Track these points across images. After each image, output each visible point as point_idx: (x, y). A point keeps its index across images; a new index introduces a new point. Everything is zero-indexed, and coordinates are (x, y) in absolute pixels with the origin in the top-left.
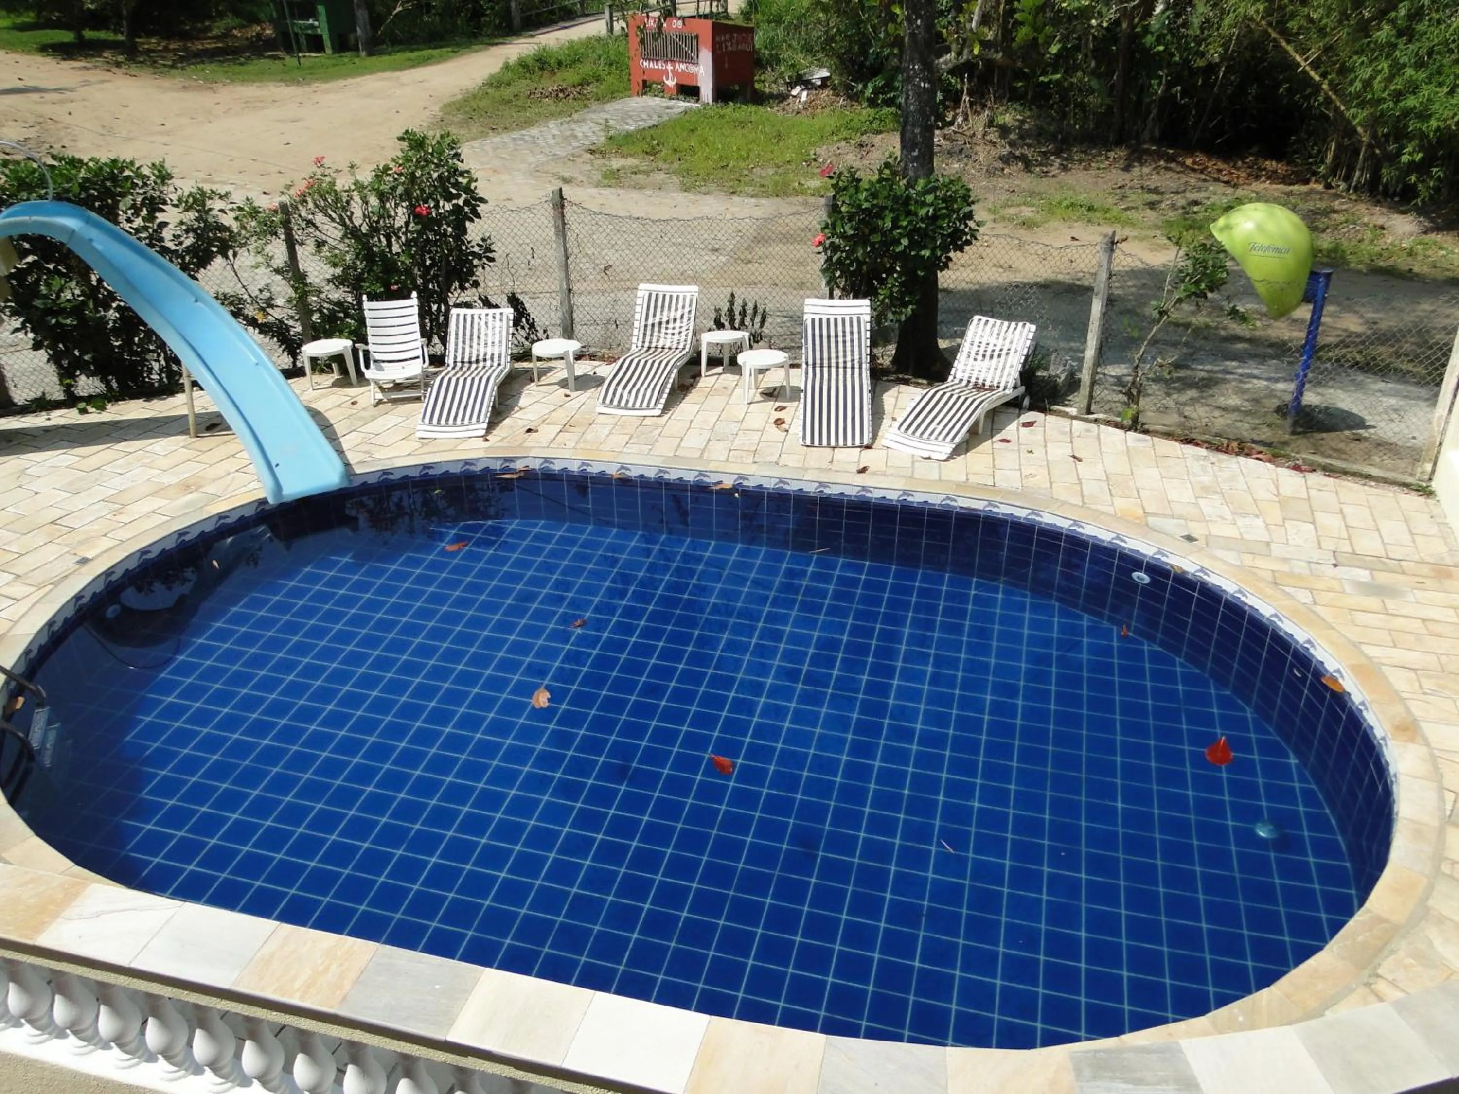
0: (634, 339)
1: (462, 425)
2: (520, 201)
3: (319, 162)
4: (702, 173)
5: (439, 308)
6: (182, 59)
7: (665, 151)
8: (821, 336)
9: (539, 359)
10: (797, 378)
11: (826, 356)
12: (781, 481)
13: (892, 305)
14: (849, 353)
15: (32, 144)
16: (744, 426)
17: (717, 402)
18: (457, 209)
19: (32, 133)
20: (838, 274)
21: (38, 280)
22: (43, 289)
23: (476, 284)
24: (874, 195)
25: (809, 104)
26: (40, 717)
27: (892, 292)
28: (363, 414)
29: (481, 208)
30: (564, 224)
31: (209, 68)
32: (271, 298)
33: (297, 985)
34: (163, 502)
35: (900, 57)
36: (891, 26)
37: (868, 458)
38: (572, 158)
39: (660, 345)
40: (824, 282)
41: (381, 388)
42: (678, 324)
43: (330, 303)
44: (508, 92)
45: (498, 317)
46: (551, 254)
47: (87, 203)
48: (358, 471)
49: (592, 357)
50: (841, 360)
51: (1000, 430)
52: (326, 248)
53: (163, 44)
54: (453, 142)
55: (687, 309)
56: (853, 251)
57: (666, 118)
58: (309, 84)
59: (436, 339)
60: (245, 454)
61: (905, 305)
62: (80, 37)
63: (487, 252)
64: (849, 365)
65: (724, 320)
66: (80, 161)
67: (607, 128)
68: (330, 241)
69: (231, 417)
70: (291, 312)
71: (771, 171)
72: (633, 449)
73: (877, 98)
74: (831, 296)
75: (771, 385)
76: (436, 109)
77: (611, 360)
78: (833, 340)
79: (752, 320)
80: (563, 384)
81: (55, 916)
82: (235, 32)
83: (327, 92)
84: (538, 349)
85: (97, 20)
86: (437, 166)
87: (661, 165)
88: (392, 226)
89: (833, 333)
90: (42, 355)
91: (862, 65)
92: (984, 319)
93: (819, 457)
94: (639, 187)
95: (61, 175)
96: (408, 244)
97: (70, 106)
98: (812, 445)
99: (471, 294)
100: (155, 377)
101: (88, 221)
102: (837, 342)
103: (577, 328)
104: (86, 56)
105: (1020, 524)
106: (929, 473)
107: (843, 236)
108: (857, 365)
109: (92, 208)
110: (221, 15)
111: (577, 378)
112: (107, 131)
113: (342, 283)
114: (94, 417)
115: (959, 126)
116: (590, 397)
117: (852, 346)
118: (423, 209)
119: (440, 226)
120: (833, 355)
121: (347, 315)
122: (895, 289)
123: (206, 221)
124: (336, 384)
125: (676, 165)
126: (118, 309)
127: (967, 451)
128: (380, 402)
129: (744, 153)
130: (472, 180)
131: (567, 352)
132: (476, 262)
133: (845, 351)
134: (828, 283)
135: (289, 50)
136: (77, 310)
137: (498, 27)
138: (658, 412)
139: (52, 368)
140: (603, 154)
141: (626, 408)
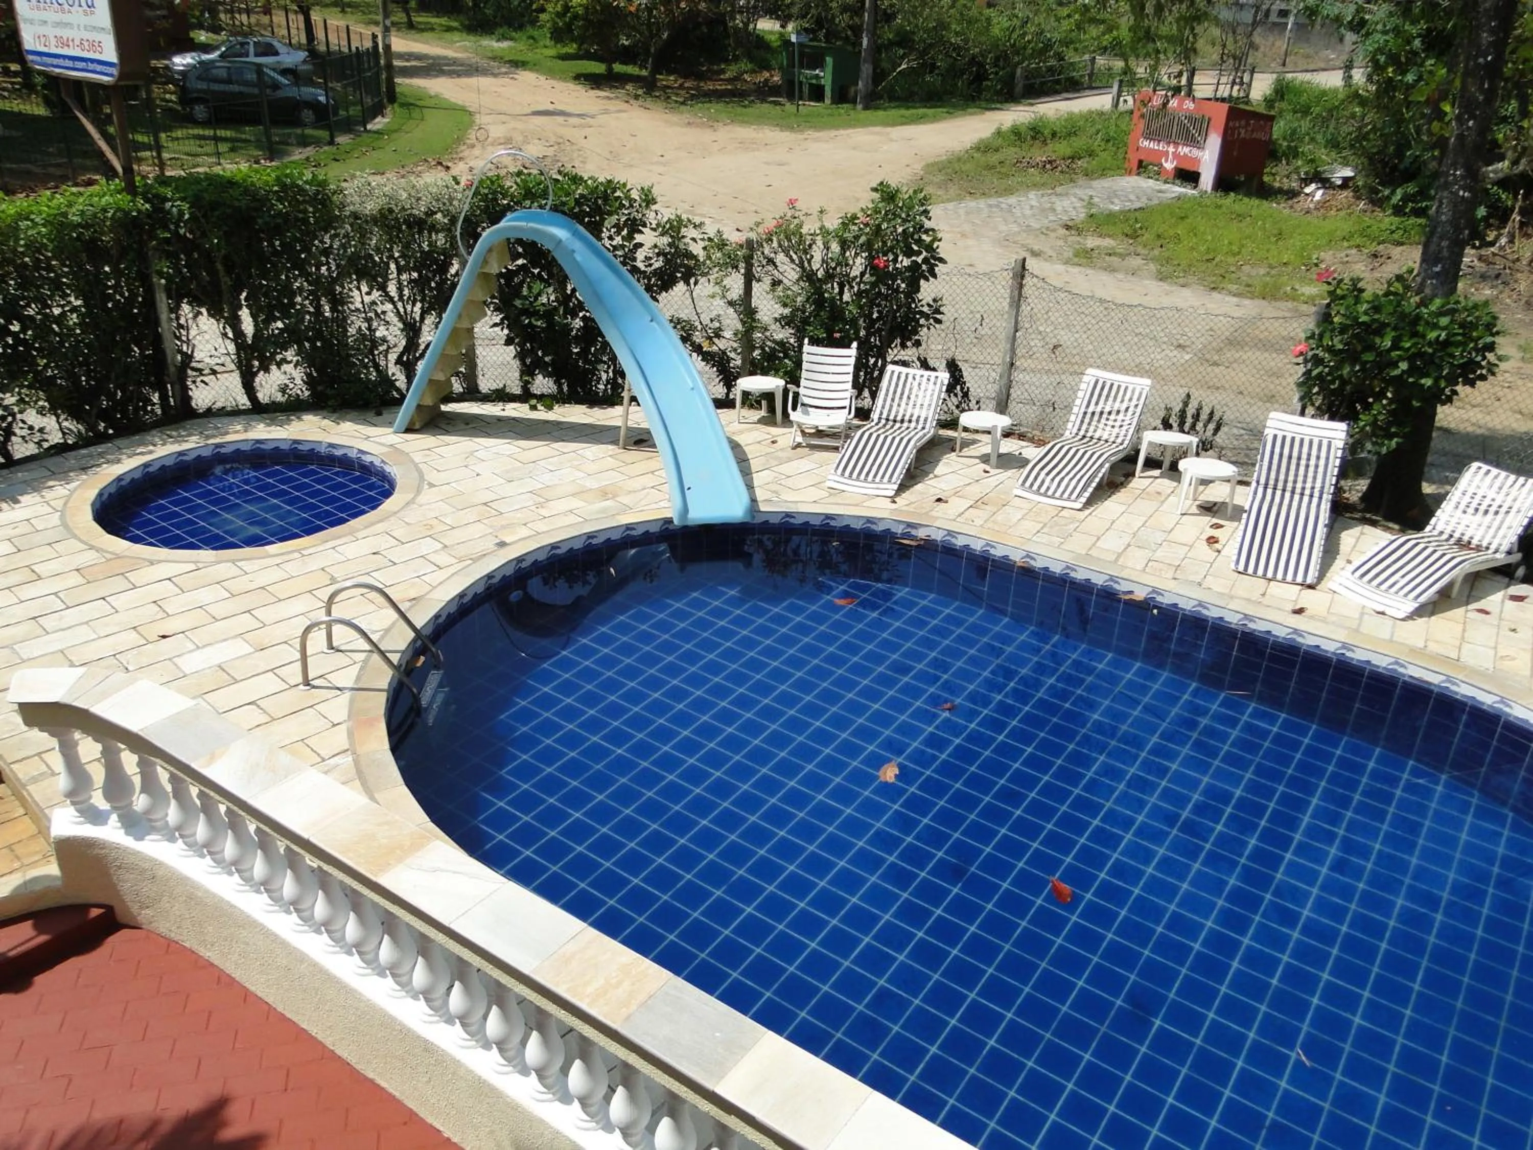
0: (1070, 425)
1: (873, 481)
2: (981, 268)
3: (792, 203)
4: (1184, 263)
5: (876, 362)
6: (693, 97)
7: (1147, 236)
8: (1281, 455)
9: (966, 429)
10: (1243, 497)
11: (1282, 477)
12: (1201, 604)
13: (1374, 434)
14: (1310, 480)
15: (548, 161)
16: (1171, 537)
17: (1146, 506)
18: (915, 266)
19: (550, 152)
20: (1316, 390)
21: (523, 282)
22: (525, 292)
23: (918, 344)
24: (1376, 309)
25: (1323, 205)
26: (434, 678)
27: (1376, 420)
28: (780, 454)
29: (940, 269)
30: (1020, 295)
31: (714, 108)
32: (720, 329)
33: (590, 990)
34: (581, 504)
35: (1440, 160)
36: (1436, 126)
37: (1308, 598)
38: (1045, 232)
39: (1097, 435)
40: (1296, 397)
41: (803, 432)
42: (1121, 417)
43: (774, 341)
44: (994, 158)
45: (932, 379)
46: (1003, 326)
47: (578, 218)
48: (763, 508)
49: (1022, 437)
50: (1299, 485)
51: (1479, 599)
52: (780, 288)
53: (680, 81)
54: (925, 198)
55: (1134, 402)
56: (1338, 367)
57: (1156, 202)
58: (802, 131)
59: (866, 393)
60: (663, 473)
61: (1390, 437)
62: (610, 70)
63: (935, 313)
64: (1307, 492)
65: (1174, 421)
66: (581, 178)
67: (1090, 204)
68: (785, 281)
69: (659, 437)
70: (735, 345)
71: (1262, 271)
72: (1044, 539)
73: (1405, 205)
74: (1302, 413)
75: (1212, 499)
76: (918, 167)
77: (1040, 443)
78: (1294, 461)
79: (1205, 426)
80: (985, 459)
81: (400, 860)
82: (746, 76)
83: (816, 140)
84: (966, 419)
85: (628, 56)
86: (905, 221)
87: (1140, 249)
88: (848, 275)
89: (1295, 454)
90: (511, 350)
91: (1394, 168)
92: (1485, 467)
93: (1250, 587)
94: (1111, 270)
95: (562, 189)
96: (859, 294)
97: (587, 131)
98: (1244, 573)
99: (909, 354)
100: (601, 387)
101: (575, 233)
102: (1298, 465)
103: (1012, 405)
104: (612, 87)
105: (1483, 712)
106: (1381, 630)
107: (1330, 350)
108: (1316, 494)
109: (581, 222)
110: (736, 59)
111: (1000, 456)
112: (614, 156)
113: (788, 324)
114: (542, 414)
115: (1502, 248)
116: (1010, 478)
117: (1316, 472)
118: (881, 261)
119: (894, 281)
120: (1291, 478)
121: (786, 356)
122: (1381, 417)
123: (677, 248)
124: (762, 421)
125: (1156, 252)
126: (584, 318)
127: (1432, 614)
128: (799, 445)
129: (1235, 248)
130: (935, 239)
131: (995, 427)
132: (922, 321)
133: (1305, 476)
134: (1301, 399)
135: (791, 97)
136: (549, 314)
137: (998, 93)
138: (1078, 505)
139: (516, 364)
140: (1079, 231)
141: (1045, 495)
